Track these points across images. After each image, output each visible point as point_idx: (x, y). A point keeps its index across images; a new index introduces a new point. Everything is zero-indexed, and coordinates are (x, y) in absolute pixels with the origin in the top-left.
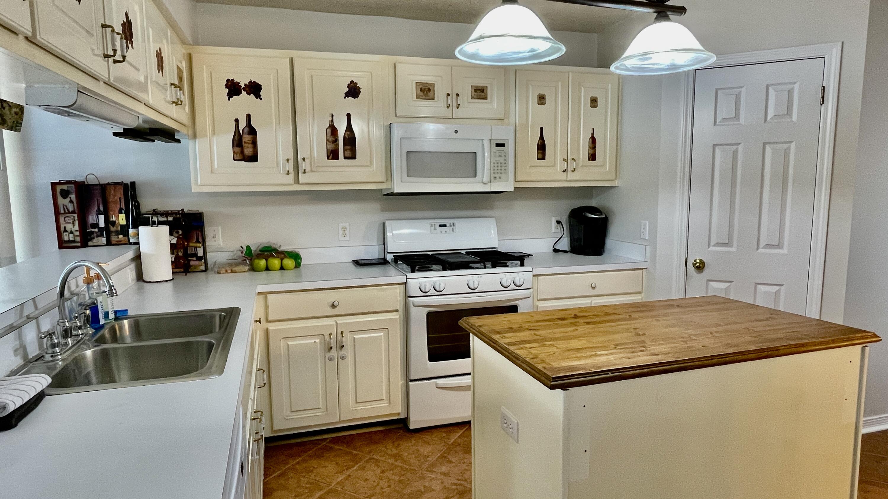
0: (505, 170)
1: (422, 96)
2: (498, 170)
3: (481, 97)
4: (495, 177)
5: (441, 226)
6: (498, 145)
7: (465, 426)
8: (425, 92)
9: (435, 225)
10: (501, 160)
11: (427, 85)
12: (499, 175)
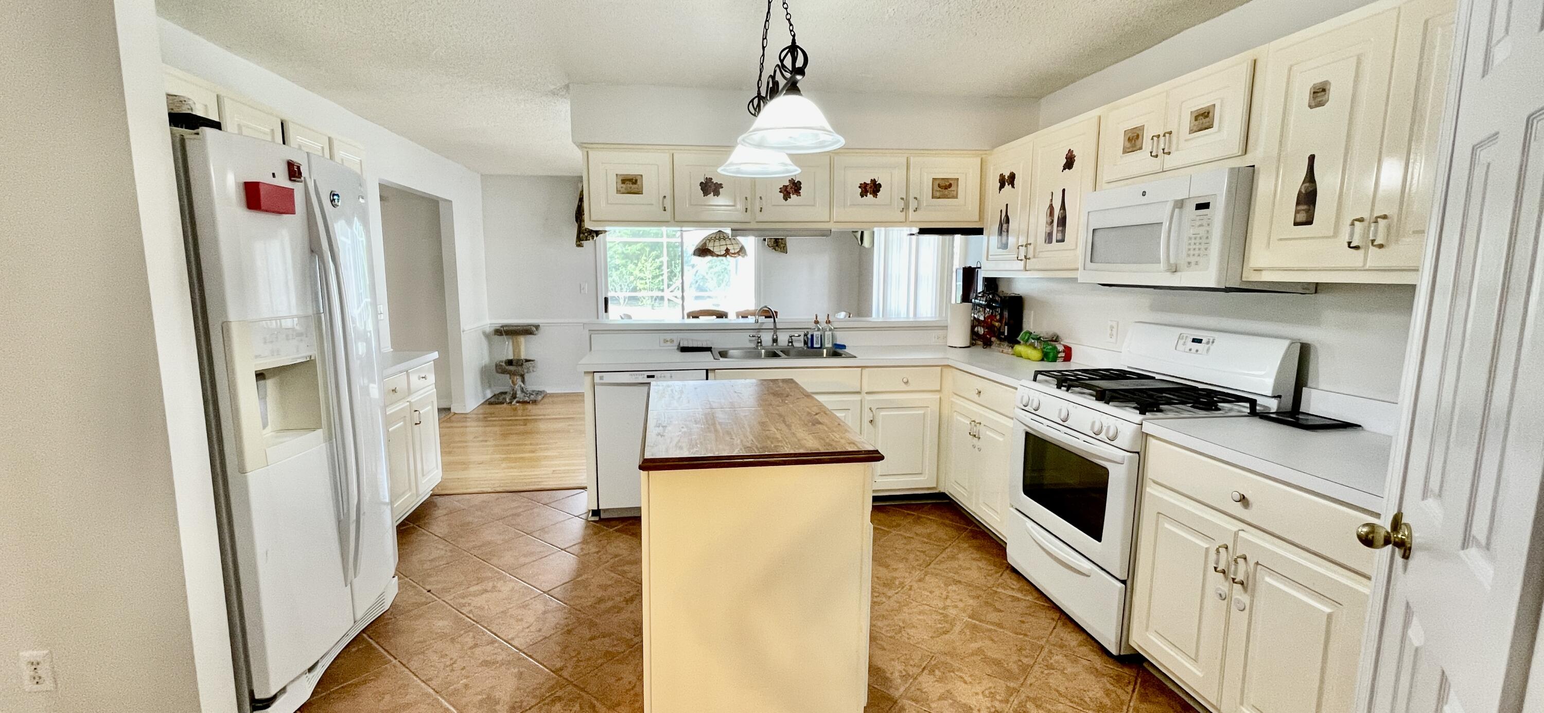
0: (1206, 249)
1: (1129, 148)
2: (1199, 249)
3: (1204, 126)
4: (1189, 263)
5: (1194, 340)
6: (1200, 207)
7: (1046, 602)
8: (1133, 141)
9: (1187, 337)
10: (1202, 231)
11: (1135, 131)
12: (1196, 259)
